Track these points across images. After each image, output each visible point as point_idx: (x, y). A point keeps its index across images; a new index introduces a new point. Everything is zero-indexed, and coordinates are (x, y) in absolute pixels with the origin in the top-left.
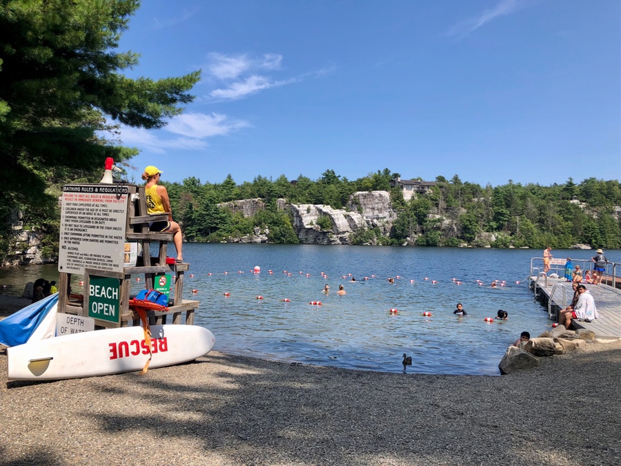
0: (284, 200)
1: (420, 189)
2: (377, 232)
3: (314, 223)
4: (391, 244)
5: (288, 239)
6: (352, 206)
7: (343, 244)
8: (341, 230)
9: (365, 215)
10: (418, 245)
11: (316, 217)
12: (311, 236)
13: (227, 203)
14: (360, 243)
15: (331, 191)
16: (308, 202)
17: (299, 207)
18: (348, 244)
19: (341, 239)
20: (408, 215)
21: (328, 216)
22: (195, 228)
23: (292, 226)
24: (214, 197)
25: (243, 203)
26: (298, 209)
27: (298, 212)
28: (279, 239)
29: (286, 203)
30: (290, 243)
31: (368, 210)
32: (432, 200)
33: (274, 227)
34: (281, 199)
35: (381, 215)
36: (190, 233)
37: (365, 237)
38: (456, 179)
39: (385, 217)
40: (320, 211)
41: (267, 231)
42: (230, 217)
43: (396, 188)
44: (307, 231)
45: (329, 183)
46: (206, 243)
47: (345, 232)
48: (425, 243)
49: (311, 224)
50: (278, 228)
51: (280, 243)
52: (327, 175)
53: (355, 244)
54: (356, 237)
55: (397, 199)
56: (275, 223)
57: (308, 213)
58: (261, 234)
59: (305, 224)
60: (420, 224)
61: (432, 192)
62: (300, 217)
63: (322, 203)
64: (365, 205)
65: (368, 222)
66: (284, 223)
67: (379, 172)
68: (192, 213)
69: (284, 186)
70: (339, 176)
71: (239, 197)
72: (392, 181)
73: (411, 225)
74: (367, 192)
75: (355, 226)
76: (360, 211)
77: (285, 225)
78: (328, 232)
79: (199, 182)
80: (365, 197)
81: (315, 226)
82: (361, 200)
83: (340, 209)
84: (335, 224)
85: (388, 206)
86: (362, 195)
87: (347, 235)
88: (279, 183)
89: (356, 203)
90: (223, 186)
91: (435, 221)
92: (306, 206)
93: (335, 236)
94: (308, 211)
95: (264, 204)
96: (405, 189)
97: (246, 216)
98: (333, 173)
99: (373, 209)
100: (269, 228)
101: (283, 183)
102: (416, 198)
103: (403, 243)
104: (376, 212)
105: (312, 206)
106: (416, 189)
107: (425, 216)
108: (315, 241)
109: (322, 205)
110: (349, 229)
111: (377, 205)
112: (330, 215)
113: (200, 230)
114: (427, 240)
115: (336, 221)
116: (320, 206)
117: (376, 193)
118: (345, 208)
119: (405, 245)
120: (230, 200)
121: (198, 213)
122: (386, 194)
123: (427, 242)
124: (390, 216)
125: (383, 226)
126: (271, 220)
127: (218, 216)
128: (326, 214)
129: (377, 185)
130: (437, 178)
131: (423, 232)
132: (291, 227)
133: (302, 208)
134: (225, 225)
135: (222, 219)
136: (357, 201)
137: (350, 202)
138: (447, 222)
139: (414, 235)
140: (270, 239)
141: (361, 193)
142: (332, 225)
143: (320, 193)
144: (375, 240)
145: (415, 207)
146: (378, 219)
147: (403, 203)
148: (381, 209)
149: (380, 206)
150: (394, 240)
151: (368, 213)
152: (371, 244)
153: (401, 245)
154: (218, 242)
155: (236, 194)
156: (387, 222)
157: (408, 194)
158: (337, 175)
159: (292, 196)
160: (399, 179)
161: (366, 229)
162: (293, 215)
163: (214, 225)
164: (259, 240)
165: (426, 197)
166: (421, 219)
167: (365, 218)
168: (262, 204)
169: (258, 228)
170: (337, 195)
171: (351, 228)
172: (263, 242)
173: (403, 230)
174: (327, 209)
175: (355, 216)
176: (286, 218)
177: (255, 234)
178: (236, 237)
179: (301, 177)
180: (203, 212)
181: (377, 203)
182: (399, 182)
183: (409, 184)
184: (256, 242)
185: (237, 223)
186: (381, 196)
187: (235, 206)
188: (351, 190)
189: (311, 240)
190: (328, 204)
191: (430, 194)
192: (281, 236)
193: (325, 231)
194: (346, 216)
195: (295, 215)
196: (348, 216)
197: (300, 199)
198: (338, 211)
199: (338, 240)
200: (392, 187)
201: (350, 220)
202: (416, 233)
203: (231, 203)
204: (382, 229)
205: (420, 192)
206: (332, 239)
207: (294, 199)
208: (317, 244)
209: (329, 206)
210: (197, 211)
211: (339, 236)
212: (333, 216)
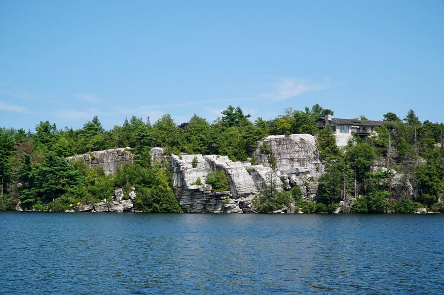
0: (162, 150)
1: (361, 131)
2: (297, 194)
3: (203, 181)
4: (317, 211)
5: (165, 206)
6: (261, 156)
7: (244, 212)
8: (243, 191)
9: (281, 169)
10: (355, 212)
11: (206, 174)
12: (198, 201)
13: (81, 156)
14: (267, 211)
15: (231, 135)
16: (197, 151)
17: (181, 158)
18: (251, 212)
19: (241, 205)
20: (340, 169)
21: (222, 172)
22: (34, 191)
23: (171, 186)
24: (65, 146)
25: (104, 154)
26: (179, 161)
27: (178, 165)
28: (150, 206)
29: (164, 154)
30: (168, 211)
31: (284, 161)
32: (378, 146)
33: (144, 189)
34: (158, 148)
35: (302, 169)
36: (26, 198)
37: (276, 201)
38: (411, 117)
39: (308, 172)
40: (212, 163)
41: (133, 194)
42: (84, 173)
43: (324, 130)
44: (192, 195)
45: (231, 125)
46: (48, 212)
47: (248, 195)
48: (366, 209)
49: (198, 183)
50: (149, 190)
51: (152, 212)
52: (229, 114)
53: (261, 213)
54: (263, 200)
55: (327, 146)
56: (146, 183)
57: (194, 166)
58: (124, 199)
59: (188, 184)
60: (360, 181)
61: (377, 135)
62: (181, 173)
63: (216, 152)
64: (279, 154)
65: (283, 179)
66: (159, 183)
67: (307, 109)
68: (30, 169)
69: (165, 129)
70: (249, 116)
71: (100, 146)
72: (320, 120)
73: (346, 183)
74: (283, 136)
75: (264, 184)
76: (273, 163)
77: (160, 186)
78: (223, 195)
79: (55, 128)
80: (279, 143)
81: (205, 187)
82: (274, 148)
83: (243, 160)
84: (232, 183)
85: (313, 156)
86: (276, 140)
87: (251, 197)
88: (159, 127)
89: (266, 151)
90: (82, 132)
91: (380, 176)
92: (191, 157)
93: (232, 201)
94: (195, 164)
95: (133, 156)
96: (338, 130)
97: (107, 173)
98: (240, 111)
99: (292, 160)
100: (136, 190)
101: (164, 125)
102: (355, 144)
103: (335, 209)
104: (296, 165)
105: (200, 157)
106: (355, 131)
107: (367, 169)
108: (205, 208)
109: (215, 156)
110: (255, 190)
111: (297, 155)
112: (225, 170)
113: (40, 194)
114: (368, 205)
115: (235, 179)
116: (213, 157)
117: (296, 137)
118: (249, 159)
119: (337, 212)
120: (87, 150)
121: (38, 170)
122: (310, 139)
123: (369, 206)
124: (317, 170)
125: (306, 184)
126: (141, 178)
127: (65, 174)
128: (219, 168)
129: (298, 126)
130: (386, 116)
131: (363, 192)
132: (169, 189)
133: (186, 160)
134: (75, 187)
135: (71, 177)
136: (268, 149)
137: (258, 150)
138: (397, 177)
139: (349, 197)
140: (137, 206)
141: (273, 137)
142: (229, 184)
143: (213, 138)
144: (292, 205)
145: (352, 156)
146: (298, 174)
147: (335, 151)
148: (303, 160)
149: (302, 155)
150: (321, 205)
151: (285, 167)
152: (285, 211)
153: (331, 212)
154: (62, 211)
155: (97, 143)
156: (312, 179)
157: (342, 139)
158: (245, 114)
159: (173, 144)
160: (330, 117)
161: (279, 189)
162: (172, 170)
163: (59, 187)
164: (120, 208)
165: (369, 141)
166: (361, 173)
167: (279, 173)
168: (130, 156)
169: (121, 190)
170: (239, 140)
171: (258, 189)
172: (126, 211)
173: (333, 190)
174: (222, 160)
175: (263, 170)
176: (161, 175)
177: (115, 198)
178: (87, 203)
179: (195, 119)
180: (44, 169)
181: (298, 152)
182: (330, 122)
183: (345, 124)
184: (115, 212)
185: (93, 183)
186: (302, 141)
187: (93, 159)
188: (260, 133)
189: (198, 208)
190: (226, 154)
191: (374, 137)
192: (154, 201)
193: (218, 193)
194: (250, 171)
195: (175, 170)
196: (254, 170)
197: (185, 147)
198: (238, 164)
199: (238, 207)
200: (320, 128)
201: (257, 177)
202: (353, 194)
203: (88, 155)
204: (303, 190)
205: (361, 136)
206: (227, 205)
207: (175, 148)
208: (208, 212)
209: (226, 157)
210: (37, 168)
211: (239, 200)
212: (230, 171)
